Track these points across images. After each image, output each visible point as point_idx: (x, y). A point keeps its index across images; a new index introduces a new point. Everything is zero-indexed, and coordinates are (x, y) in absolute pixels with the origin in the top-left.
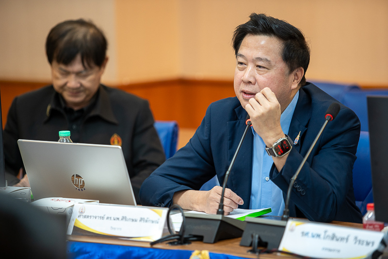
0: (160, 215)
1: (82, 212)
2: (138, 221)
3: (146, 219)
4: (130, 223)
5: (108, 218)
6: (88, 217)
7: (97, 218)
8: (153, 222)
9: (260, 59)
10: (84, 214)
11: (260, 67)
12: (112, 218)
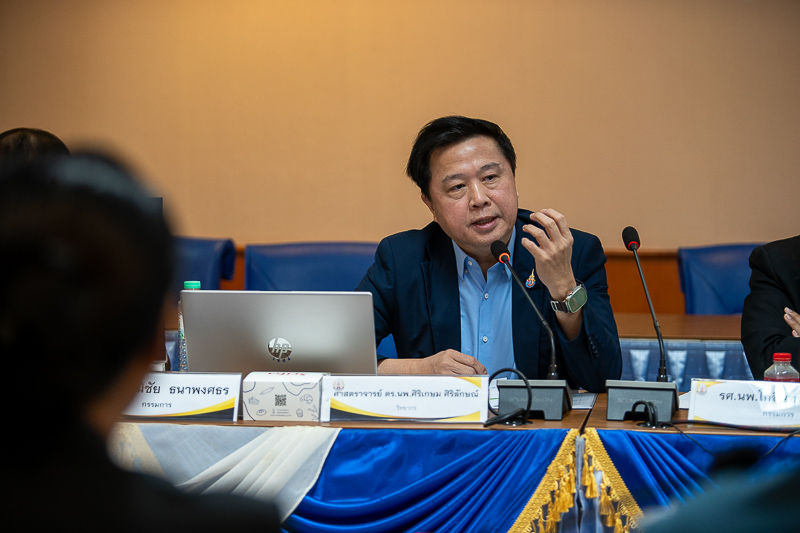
0: (478, 385)
1: (338, 388)
2: (443, 395)
3: (455, 391)
4: (429, 399)
5: (387, 394)
6: (351, 394)
7: (369, 395)
8: (468, 395)
9: (487, 167)
10: (343, 391)
11: (490, 177)
12: (396, 394)
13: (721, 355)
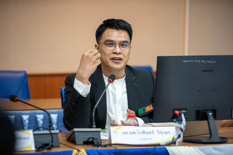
0: (29, 134)
13: (56, 115)
